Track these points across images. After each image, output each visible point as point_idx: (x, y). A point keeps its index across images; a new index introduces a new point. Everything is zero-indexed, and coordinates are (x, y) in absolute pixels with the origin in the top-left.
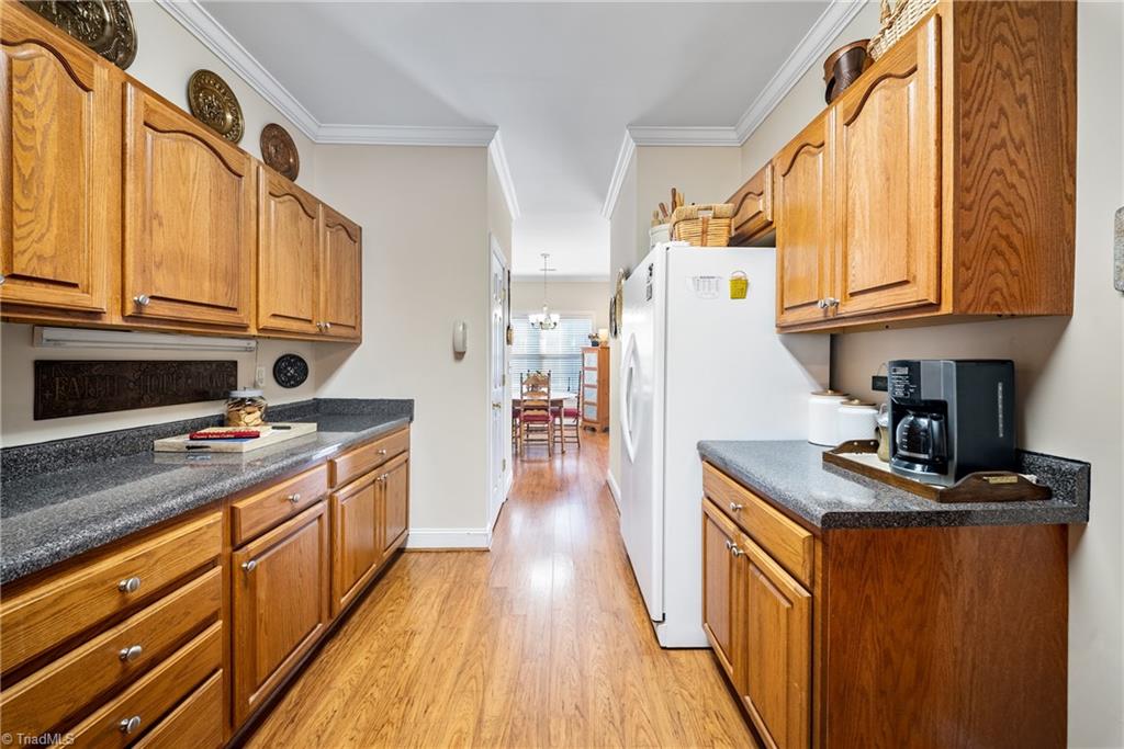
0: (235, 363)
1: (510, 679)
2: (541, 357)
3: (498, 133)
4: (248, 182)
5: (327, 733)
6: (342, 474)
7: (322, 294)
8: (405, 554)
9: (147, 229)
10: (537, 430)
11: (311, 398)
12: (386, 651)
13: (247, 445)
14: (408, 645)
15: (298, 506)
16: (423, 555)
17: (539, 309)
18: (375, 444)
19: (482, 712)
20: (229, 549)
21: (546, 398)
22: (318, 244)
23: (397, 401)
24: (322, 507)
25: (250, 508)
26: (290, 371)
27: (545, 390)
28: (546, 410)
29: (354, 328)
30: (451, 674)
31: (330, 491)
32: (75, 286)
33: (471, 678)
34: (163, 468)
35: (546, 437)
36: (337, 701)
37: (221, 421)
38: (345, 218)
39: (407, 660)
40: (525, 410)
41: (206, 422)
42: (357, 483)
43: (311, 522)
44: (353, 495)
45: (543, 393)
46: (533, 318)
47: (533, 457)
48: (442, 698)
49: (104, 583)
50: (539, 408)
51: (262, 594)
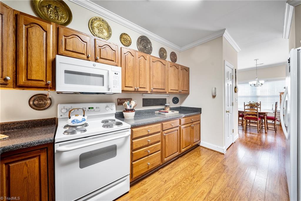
0: (166, 99)
1: (222, 188)
2: (258, 97)
3: (226, 31)
4: (166, 66)
5: (177, 173)
6: (182, 122)
7: (180, 84)
8: (199, 147)
9: (153, 78)
10: (253, 123)
11: (179, 106)
12: (191, 165)
13: (166, 114)
14: (196, 166)
15: (173, 126)
16: (204, 148)
17: (254, 79)
18: (190, 117)
19: (211, 190)
20: (162, 131)
21: (256, 111)
22: (179, 74)
23: (197, 108)
24: (178, 128)
25: (165, 124)
26: (176, 100)
27: (256, 109)
28: (256, 116)
29: (187, 91)
30: (205, 178)
31: (180, 126)
32: (145, 88)
33: (210, 181)
34: (156, 116)
35: (256, 125)
36: (179, 169)
37: (164, 109)
38: (185, 67)
39: (195, 169)
40: (246, 115)
41: (162, 109)
42: (186, 125)
43: (175, 131)
44: (185, 128)
45: (255, 110)
46: (251, 83)
47: (252, 132)
48: (201, 181)
49: (147, 129)
50: (253, 115)
51: (167, 141)
